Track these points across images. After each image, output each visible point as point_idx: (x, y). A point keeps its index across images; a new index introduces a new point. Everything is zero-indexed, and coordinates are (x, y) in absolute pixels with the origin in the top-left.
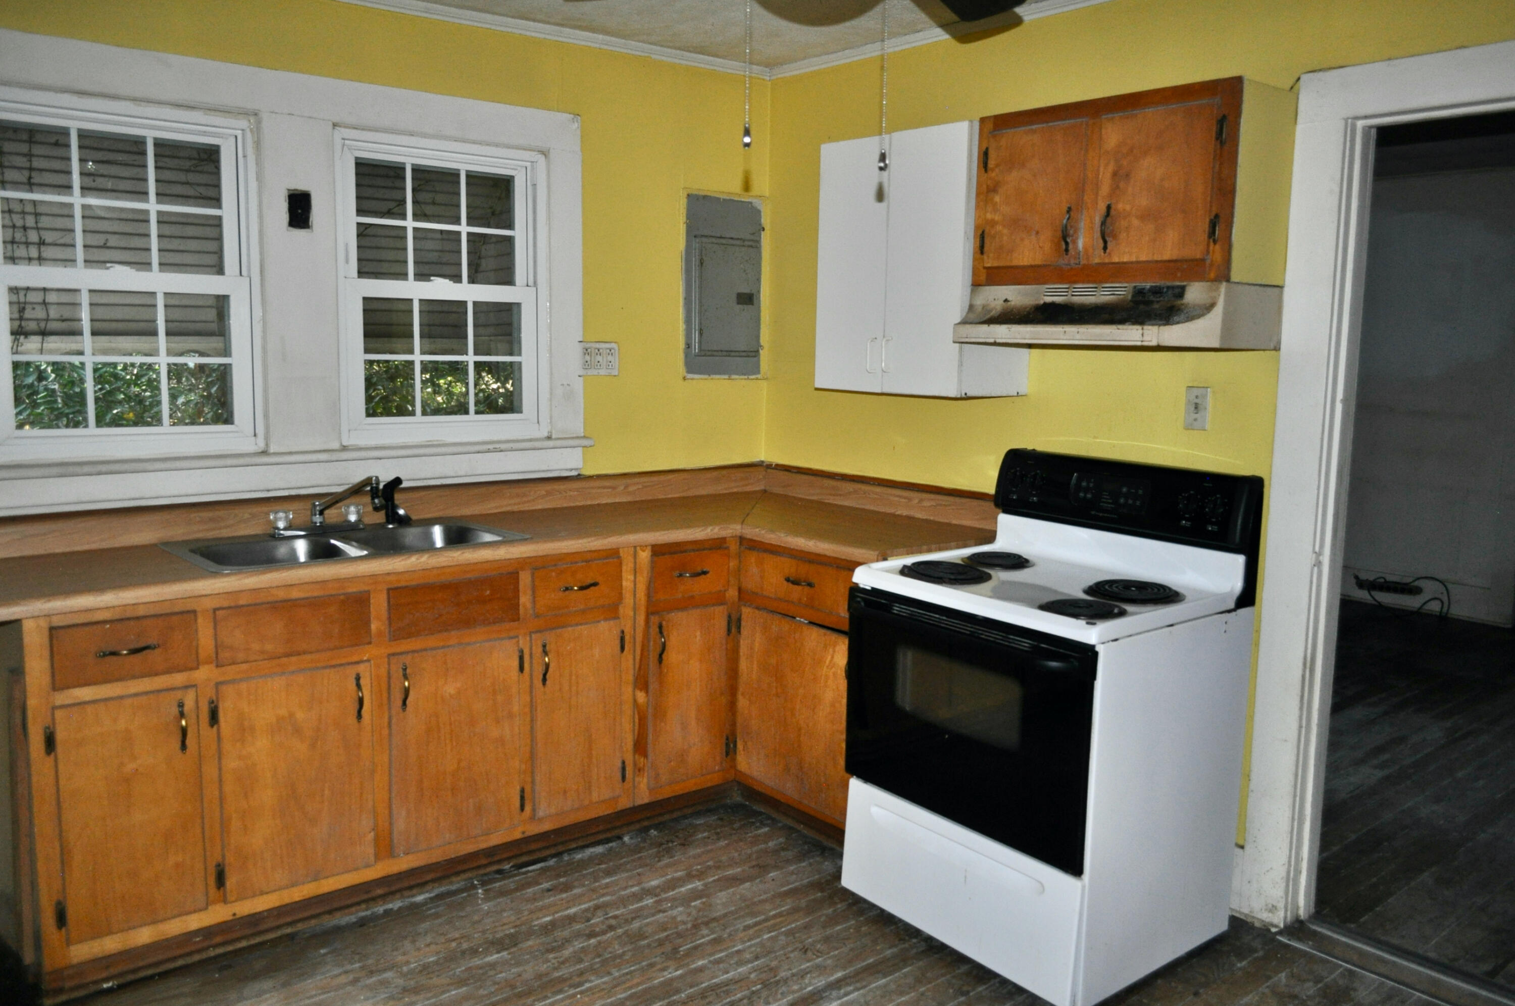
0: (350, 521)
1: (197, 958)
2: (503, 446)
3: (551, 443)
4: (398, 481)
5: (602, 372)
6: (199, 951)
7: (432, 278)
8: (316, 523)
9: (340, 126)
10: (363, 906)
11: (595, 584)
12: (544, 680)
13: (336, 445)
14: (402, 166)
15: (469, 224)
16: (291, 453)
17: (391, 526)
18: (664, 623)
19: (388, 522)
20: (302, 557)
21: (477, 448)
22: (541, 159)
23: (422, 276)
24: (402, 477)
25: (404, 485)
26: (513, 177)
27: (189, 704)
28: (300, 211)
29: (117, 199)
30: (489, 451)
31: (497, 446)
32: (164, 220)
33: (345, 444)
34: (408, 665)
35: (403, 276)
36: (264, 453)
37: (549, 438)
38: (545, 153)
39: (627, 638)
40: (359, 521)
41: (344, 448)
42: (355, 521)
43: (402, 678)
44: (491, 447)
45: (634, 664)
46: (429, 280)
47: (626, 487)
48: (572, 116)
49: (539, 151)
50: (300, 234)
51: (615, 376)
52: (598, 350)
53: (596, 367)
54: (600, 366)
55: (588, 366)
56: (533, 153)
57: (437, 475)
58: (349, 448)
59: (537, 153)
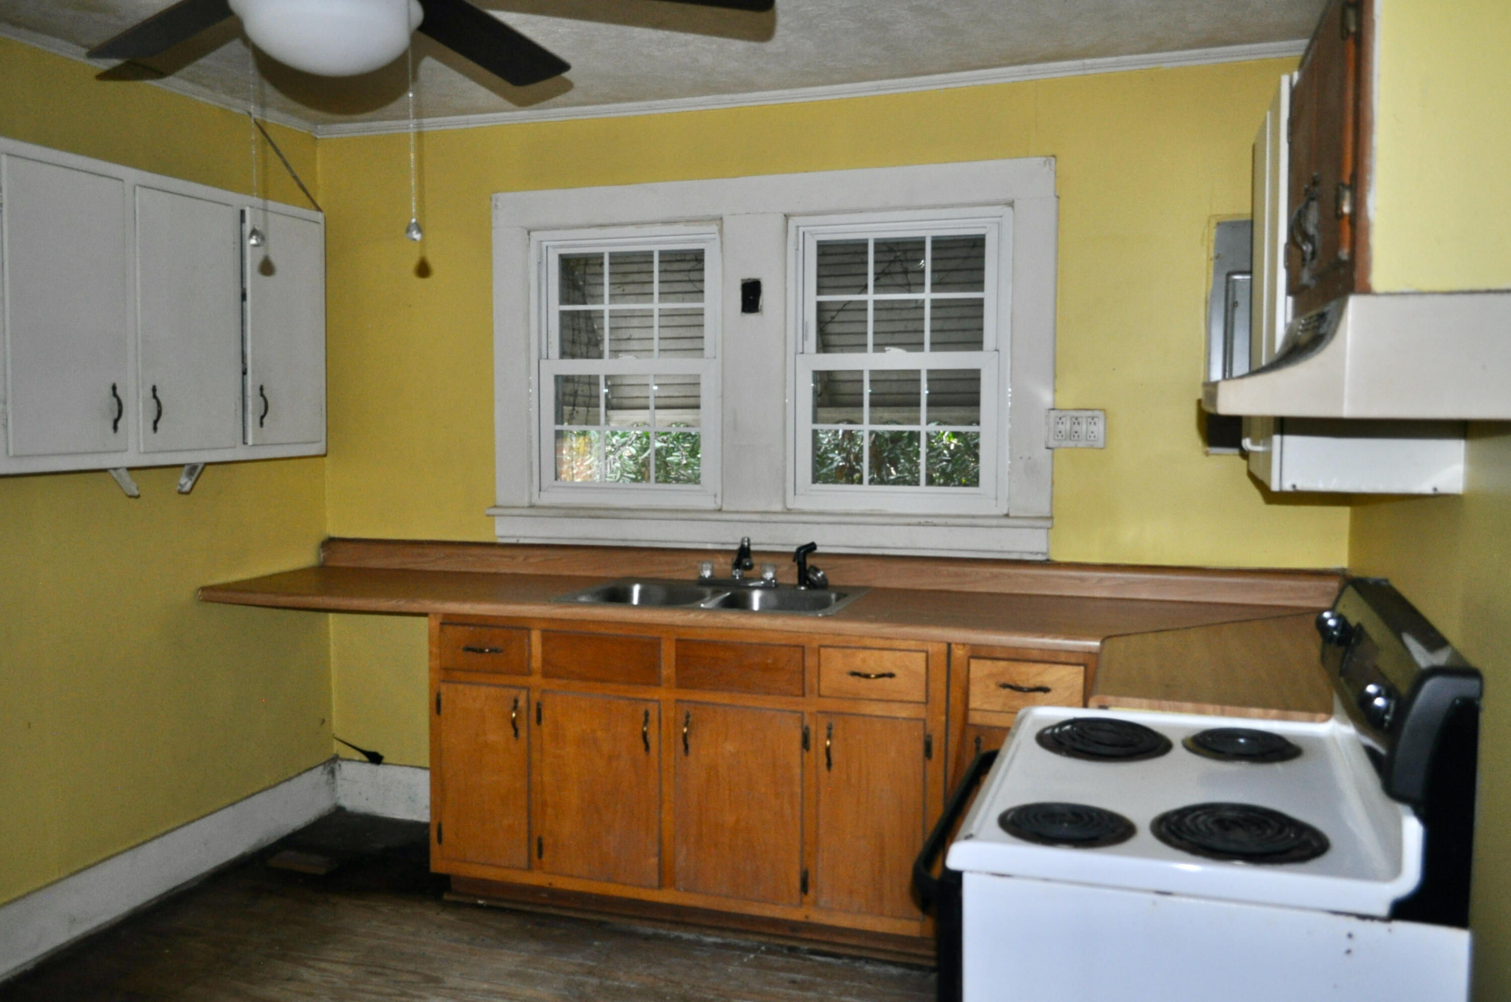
1: (528, 908)
2: (936, 521)
4: (812, 547)
5: (1081, 444)
6: (543, 905)
7: (887, 348)
8: (735, 577)
9: (794, 216)
11: (891, 675)
12: (829, 764)
13: (778, 507)
14: (866, 242)
15: (933, 290)
16: (737, 512)
17: (803, 588)
19: (801, 583)
21: (908, 520)
22: (1007, 210)
23: (879, 347)
24: (817, 543)
25: (819, 550)
26: (984, 235)
27: (522, 703)
28: (751, 298)
30: (919, 524)
31: (930, 520)
33: (790, 506)
34: (690, 713)
35: (862, 347)
36: (720, 510)
37: (1007, 516)
38: (1011, 204)
39: (935, 746)
41: (789, 511)
44: (922, 520)
46: (884, 351)
48: (1044, 159)
49: (1004, 204)
50: (751, 317)
51: (1101, 449)
52: (1076, 419)
53: (1056, 438)
54: (1078, 436)
55: (1062, 436)
56: (998, 208)
57: (874, 545)
58: (793, 511)
59: (1003, 206)
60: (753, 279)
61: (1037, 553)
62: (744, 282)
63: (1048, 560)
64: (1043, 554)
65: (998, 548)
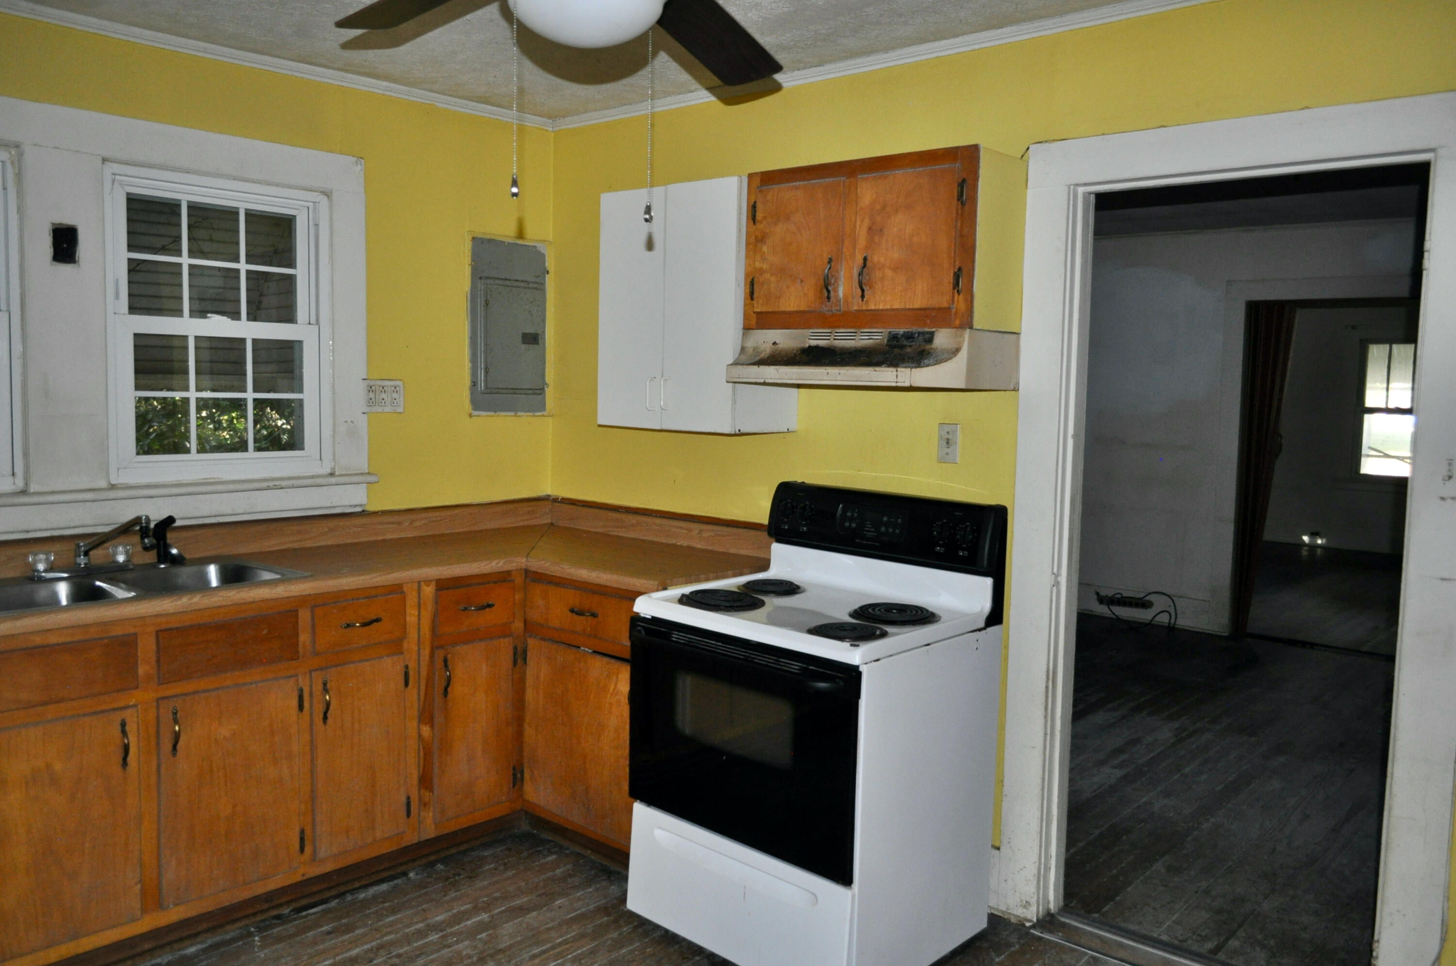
0: (117, 562)
2: (283, 483)
3: (333, 480)
4: (170, 520)
5: (387, 409)
7: (209, 315)
8: (80, 564)
9: (111, 162)
11: (378, 620)
12: (325, 718)
13: (103, 484)
14: (177, 203)
15: (248, 261)
16: (53, 493)
17: (162, 566)
18: (449, 656)
19: (160, 562)
20: (64, 600)
21: (257, 485)
22: (325, 199)
23: (199, 312)
24: (175, 516)
25: (178, 523)
26: (294, 217)
28: (65, 246)
30: (268, 488)
31: (277, 483)
33: (113, 482)
34: (178, 709)
35: (178, 312)
36: (23, 492)
37: (332, 474)
38: (327, 194)
39: (411, 673)
40: (128, 561)
41: (113, 487)
42: (124, 561)
43: (172, 722)
44: (271, 484)
45: (419, 699)
46: (206, 317)
47: (412, 522)
48: (355, 159)
49: (321, 192)
50: (65, 269)
51: (400, 413)
52: (383, 388)
53: (380, 404)
54: (385, 403)
55: (373, 403)
56: (316, 194)
57: (214, 513)
58: (119, 486)
59: (319, 194)
60: (67, 225)
61: (355, 506)
62: (57, 226)
63: (363, 511)
64: (361, 505)
65: (328, 505)
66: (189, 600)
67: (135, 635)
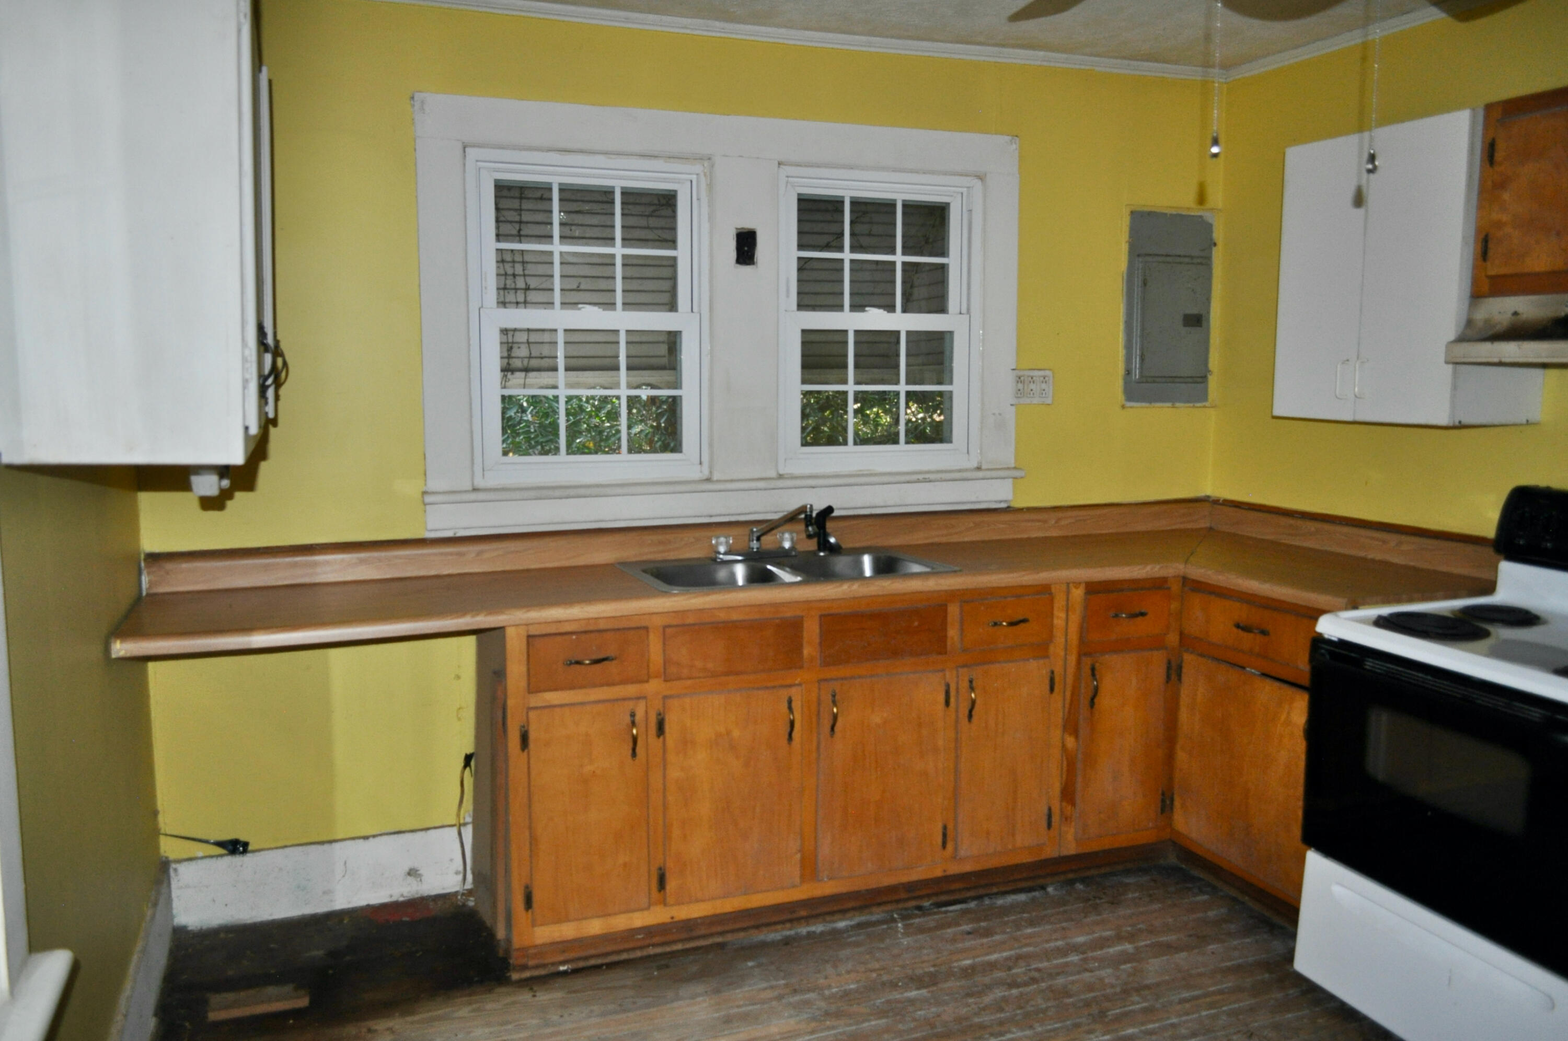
0: (784, 548)
1: (639, 954)
2: (932, 476)
3: (980, 474)
4: (830, 509)
5: (1036, 401)
6: (641, 948)
7: (867, 309)
8: (753, 548)
9: (785, 165)
10: (788, 925)
11: (1024, 621)
12: (970, 716)
13: (773, 474)
14: (842, 200)
15: (904, 253)
16: (732, 481)
17: (822, 554)
18: (1097, 665)
19: (820, 550)
20: (740, 581)
21: (908, 478)
22: (977, 184)
23: (857, 307)
24: (834, 507)
25: (836, 513)
26: (948, 204)
27: (639, 717)
28: (746, 248)
29: (587, 245)
30: (918, 481)
31: (927, 476)
32: (628, 262)
33: (781, 472)
34: (837, 691)
35: (839, 307)
36: (708, 480)
37: (979, 468)
38: (981, 177)
39: (1057, 679)
40: (793, 548)
41: (781, 477)
42: (789, 548)
43: (831, 704)
44: (921, 477)
45: (1064, 706)
46: (864, 311)
47: (1058, 520)
48: (1010, 138)
49: (976, 176)
50: (746, 269)
51: (1049, 405)
52: (1032, 378)
53: (1029, 396)
54: (1033, 394)
55: (1021, 394)
56: (969, 179)
57: (868, 504)
58: (786, 476)
59: (973, 178)
60: (748, 229)
61: (1001, 502)
62: (739, 231)
63: (1008, 507)
64: (1005, 501)
65: (973, 499)
66: (849, 587)
67: (802, 617)
